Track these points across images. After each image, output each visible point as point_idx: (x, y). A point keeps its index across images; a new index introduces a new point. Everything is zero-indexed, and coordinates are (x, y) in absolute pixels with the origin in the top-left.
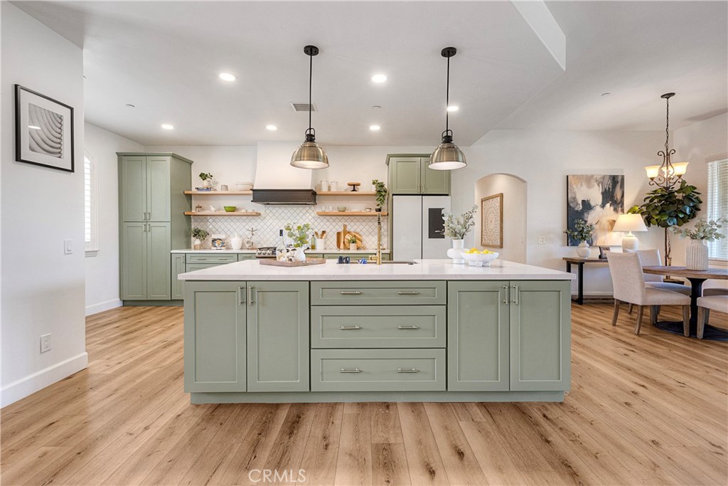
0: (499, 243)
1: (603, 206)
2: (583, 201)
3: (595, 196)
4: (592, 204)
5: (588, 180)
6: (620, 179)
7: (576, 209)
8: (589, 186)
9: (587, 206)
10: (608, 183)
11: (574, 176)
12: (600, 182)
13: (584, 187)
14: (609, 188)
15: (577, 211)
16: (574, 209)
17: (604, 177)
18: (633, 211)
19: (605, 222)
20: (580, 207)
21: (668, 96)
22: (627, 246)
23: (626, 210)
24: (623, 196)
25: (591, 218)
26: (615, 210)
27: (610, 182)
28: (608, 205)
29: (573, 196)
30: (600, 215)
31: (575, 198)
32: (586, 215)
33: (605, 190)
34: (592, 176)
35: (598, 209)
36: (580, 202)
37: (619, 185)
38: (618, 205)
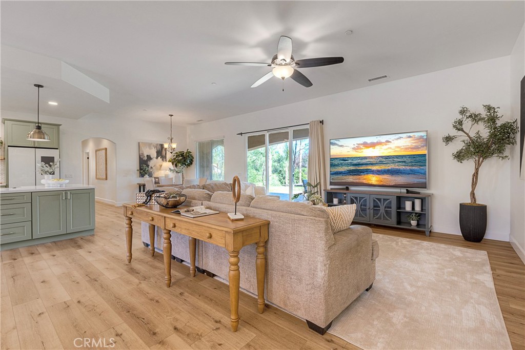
0: (105, 177)
1: (157, 158)
2: (147, 156)
3: (153, 153)
4: (152, 157)
5: (149, 145)
7: (144, 159)
8: (150, 148)
9: (149, 158)
10: (159, 147)
11: (142, 143)
12: (156, 147)
13: (148, 149)
14: (160, 150)
16: (142, 159)
17: (157, 145)
18: (169, 161)
19: (158, 165)
20: (146, 158)
21: (172, 116)
22: (166, 176)
23: (168, 160)
24: (166, 154)
25: (151, 163)
26: (163, 160)
28: (159, 158)
29: (142, 152)
30: (155, 162)
31: (143, 154)
32: (149, 162)
33: (158, 150)
34: (152, 143)
35: (155, 159)
36: (146, 156)
37: (164, 149)
38: (164, 158)
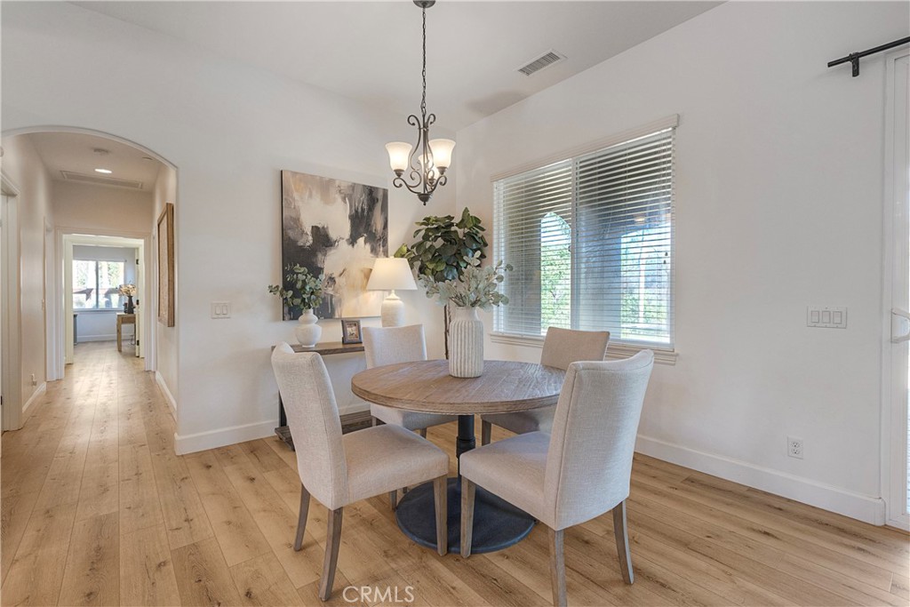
1: (353, 241)
2: (315, 229)
3: (338, 221)
4: (333, 235)
5: (325, 186)
6: (380, 195)
7: (300, 243)
8: (326, 199)
9: (323, 239)
10: (361, 200)
11: (295, 174)
12: (348, 195)
13: (316, 201)
14: (363, 210)
15: (301, 248)
16: (294, 242)
17: (353, 186)
18: (399, 254)
19: (356, 272)
20: (310, 240)
22: (388, 317)
23: (391, 250)
24: (385, 226)
25: (331, 262)
26: (374, 250)
27: (364, 198)
28: (361, 240)
29: (294, 215)
30: (346, 258)
31: (297, 220)
32: (320, 256)
33: (356, 212)
34: (331, 181)
35: (343, 246)
36: (308, 230)
37: (379, 206)
38: (378, 242)
